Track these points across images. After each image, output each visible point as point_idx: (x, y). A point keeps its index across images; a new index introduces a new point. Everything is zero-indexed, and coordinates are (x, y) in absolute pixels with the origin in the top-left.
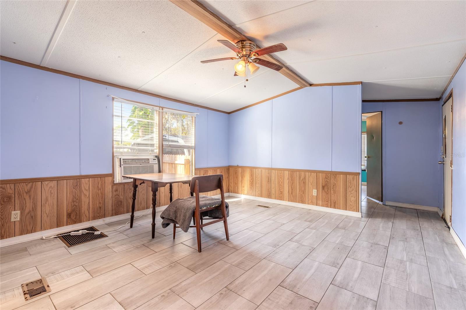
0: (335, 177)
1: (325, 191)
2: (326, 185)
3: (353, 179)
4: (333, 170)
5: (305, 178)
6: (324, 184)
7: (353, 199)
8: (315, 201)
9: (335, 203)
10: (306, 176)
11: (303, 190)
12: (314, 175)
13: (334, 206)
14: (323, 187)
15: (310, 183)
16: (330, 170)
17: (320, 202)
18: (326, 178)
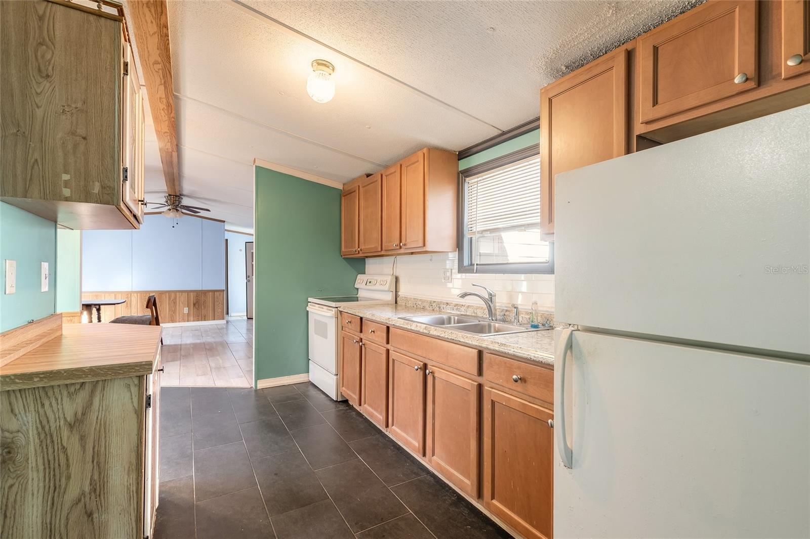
0: (205, 295)
1: (197, 308)
2: (197, 302)
3: (220, 295)
4: (203, 289)
5: (175, 298)
6: (195, 302)
7: (220, 310)
8: (186, 318)
9: (205, 316)
10: (176, 297)
11: (173, 309)
12: (185, 295)
13: (205, 318)
14: (194, 305)
15: (181, 303)
16: (201, 289)
17: (192, 318)
18: (197, 296)
